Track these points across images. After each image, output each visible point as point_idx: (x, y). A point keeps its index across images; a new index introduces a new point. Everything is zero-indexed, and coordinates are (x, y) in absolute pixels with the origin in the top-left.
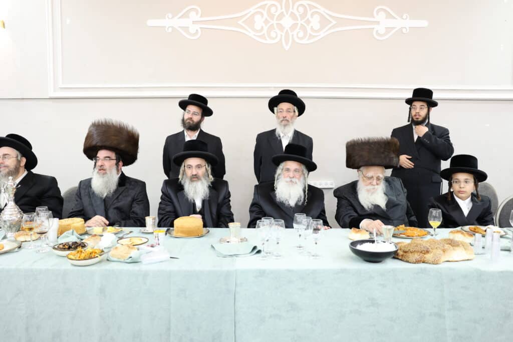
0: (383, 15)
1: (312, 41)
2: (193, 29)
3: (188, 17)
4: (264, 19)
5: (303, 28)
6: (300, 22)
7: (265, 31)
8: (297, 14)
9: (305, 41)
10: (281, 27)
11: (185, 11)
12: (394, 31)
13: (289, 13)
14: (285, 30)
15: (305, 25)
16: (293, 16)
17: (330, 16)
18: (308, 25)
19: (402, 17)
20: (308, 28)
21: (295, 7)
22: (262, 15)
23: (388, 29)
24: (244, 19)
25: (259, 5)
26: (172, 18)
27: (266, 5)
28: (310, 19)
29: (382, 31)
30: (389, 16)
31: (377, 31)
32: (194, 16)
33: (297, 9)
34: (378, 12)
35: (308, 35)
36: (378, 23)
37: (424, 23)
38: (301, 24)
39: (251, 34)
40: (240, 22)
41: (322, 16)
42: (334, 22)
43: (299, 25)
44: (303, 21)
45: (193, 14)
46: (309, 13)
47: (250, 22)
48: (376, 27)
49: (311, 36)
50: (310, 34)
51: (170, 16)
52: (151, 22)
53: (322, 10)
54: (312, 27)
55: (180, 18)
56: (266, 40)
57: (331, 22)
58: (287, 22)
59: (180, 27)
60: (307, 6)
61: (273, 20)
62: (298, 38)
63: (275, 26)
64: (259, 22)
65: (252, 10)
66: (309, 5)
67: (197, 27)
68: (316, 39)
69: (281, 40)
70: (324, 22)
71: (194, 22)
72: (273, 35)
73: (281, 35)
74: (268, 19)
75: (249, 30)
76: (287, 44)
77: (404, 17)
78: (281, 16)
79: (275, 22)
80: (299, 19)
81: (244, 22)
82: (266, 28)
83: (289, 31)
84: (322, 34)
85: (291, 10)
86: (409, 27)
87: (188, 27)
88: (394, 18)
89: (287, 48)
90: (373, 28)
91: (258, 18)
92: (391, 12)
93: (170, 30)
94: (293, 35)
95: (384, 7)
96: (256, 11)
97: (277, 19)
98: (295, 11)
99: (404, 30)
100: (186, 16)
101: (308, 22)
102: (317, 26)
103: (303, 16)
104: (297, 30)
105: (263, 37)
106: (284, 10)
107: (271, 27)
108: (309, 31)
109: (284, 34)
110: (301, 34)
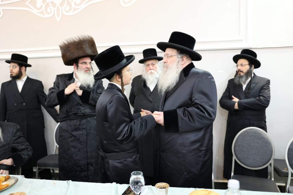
1: (74, 13)
5: (69, 3)
7: (43, 8)
9: (71, 14)
10: (54, 4)
14: (57, 7)
20: (73, 3)
24: (30, 1)
35: (72, 9)
39: (35, 11)
40: (27, 3)
47: (34, 2)
49: (75, 10)
50: (74, 8)
54: (75, 2)
56: (44, 14)
62: (66, 11)
63: (50, 4)
68: (78, 11)
69: (54, 13)
72: (49, 10)
73: (54, 10)
75: (33, 8)
76: (58, 17)
79: (49, 1)
81: (29, 3)
82: (44, 6)
83: (59, 7)
84: (83, 7)
89: (58, 20)
94: (62, 10)
102: (79, 1)
104: (65, 5)
105: (42, 13)
107: (47, 5)
108: (73, 6)
109: (56, 9)
110: (68, 9)
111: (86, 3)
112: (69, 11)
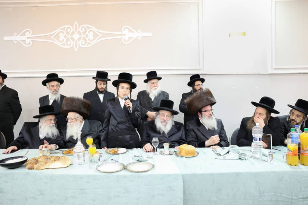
0: (126, 30)
1: (89, 46)
2: (28, 41)
3: (25, 35)
4: (64, 35)
5: (84, 39)
6: (83, 36)
7: (65, 42)
8: (81, 32)
10: (73, 39)
11: (23, 32)
12: (134, 38)
13: (77, 31)
14: (75, 41)
15: (85, 37)
16: (79, 33)
17: (99, 32)
18: (87, 37)
19: (137, 32)
20: (87, 39)
21: (80, 28)
22: (63, 33)
23: (130, 38)
24: (54, 35)
25: (62, 28)
26: (17, 36)
27: (65, 27)
28: (88, 34)
29: (127, 39)
30: (130, 31)
31: (124, 39)
32: (28, 34)
33: (81, 30)
34: (124, 30)
36: (124, 35)
37: (150, 34)
38: (83, 37)
39: (58, 43)
40: (52, 37)
41: (94, 32)
42: (101, 35)
43: (82, 38)
44: (85, 35)
45: (27, 34)
46: (88, 31)
47: (57, 37)
48: (123, 37)
49: (89, 44)
50: (88, 42)
51: (16, 34)
52: (6, 38)
53: (94, 29)
54: (89, 38)
55: (21, 35)
57: (99, 35)
58: (76, 36)
59: (21, 40)
60: (86, 27)
61: (69, 35)
62: (82, 45)
63: (70, 38)
64: (62, 37)
65: (58, 31)
66: (87, 27)
67: (30, 40)
68: (92, 45)
69: (73, 46)
70: (95, 35)
71: (28, 38)
72: (69, 43)
73: (73, 43)
74: (66, 35)
75: (57, 41)
76: (76, 48)
77: (139, 31)
78: (73, 33)
79: (70, 36)
80: (82, 34)
81: (53, 37)
82: (65, 40)
83: (77, 41)
84: (94, 42)
85: (78, 30)
86: (142, 37)
87: (25, 40)
88: (133, 32)
89: (76, 50)
90: (122, 38)
91: (61, 34)
92: (131, 29)
93: (16, 42)
94: (79, 43)
95: (127, 26)
96: (60, 31)
97: (71, 35)
98: (80, 30)
99: (139, 38)
100: (24, 34)
101: (87, 36)
102: (91, 38)
103: (84, 33)
104: (82, 40)
105: (64, 45)
106: (74, 30)
107: (68, 39)
108: (88, 41)
109: (74, 43)
110: (83, 43)
111: (97, 40)
112: (84, 45)
